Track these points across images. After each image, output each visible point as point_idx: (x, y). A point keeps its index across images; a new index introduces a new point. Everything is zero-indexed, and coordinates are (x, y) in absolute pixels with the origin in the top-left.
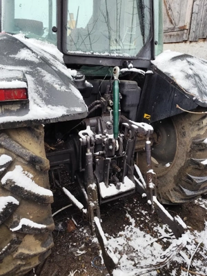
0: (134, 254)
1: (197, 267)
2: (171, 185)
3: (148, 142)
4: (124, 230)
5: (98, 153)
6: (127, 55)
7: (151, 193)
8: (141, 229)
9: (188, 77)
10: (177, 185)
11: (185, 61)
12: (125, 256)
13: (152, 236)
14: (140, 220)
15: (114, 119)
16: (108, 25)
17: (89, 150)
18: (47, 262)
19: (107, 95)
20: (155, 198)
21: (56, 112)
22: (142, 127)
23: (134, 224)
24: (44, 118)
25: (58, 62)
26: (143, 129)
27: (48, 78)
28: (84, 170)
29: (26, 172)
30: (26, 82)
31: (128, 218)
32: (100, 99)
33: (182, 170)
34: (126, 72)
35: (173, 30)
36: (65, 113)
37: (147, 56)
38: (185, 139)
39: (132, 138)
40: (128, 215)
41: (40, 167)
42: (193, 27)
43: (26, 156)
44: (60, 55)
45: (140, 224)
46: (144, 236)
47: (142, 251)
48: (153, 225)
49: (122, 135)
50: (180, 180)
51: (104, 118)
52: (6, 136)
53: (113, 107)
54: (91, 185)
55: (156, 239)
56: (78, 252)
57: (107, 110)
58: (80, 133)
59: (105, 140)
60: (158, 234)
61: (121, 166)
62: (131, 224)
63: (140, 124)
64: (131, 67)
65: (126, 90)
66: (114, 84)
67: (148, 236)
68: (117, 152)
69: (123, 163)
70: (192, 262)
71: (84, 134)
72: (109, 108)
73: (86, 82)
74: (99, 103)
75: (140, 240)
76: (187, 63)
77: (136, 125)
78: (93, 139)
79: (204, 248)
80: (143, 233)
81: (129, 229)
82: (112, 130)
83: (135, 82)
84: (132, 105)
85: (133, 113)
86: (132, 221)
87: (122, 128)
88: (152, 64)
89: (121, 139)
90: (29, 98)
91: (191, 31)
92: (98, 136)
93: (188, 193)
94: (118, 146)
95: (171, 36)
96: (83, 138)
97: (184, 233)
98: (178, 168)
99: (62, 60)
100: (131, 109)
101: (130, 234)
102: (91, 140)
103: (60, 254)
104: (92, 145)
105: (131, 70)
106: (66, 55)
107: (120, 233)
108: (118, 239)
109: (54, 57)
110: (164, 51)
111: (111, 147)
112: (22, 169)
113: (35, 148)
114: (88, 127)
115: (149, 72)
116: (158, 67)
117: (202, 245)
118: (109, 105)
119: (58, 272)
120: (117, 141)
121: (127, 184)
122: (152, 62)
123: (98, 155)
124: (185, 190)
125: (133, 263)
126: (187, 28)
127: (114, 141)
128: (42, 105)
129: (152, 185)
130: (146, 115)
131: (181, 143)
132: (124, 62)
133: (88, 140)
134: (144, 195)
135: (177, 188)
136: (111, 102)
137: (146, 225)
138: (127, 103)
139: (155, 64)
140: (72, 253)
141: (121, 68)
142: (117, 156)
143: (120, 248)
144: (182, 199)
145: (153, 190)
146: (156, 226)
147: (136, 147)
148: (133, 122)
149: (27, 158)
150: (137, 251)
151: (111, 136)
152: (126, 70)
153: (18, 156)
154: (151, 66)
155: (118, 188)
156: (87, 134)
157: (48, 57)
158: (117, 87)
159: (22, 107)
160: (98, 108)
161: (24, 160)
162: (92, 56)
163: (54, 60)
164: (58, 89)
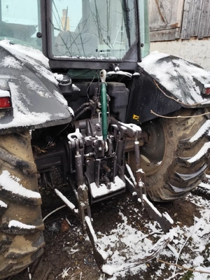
0: (125, 250)
1: (186, 260)
2: (162, 183)
3: (137, 143)
4: (116, 228)
5: (88, 155)
6: (113, 58)
7: (141, 191)
8: (133, 227)
9: (173, 78)
10: (166, 183)
11: (170, 63)
12: (117, 253)
13: (143, 232)
14: (132, 218)
15: (102, 121)
17: (78, 153)
18: (41, 261)
19: (96, 98)
20: (144, 197)
21: (40, 119)
22: (131, 128)
23: (126, 222)
24: (29, 125)
25: (43, 68)
26: (131, 130)
27: (32, 84)
28: (74, 171)
29: (13, 177)
30: (9, 91)
31: (121, 216)
32: (89, 102)
33: (170, 169)
34: (113, 75)
35: (165, 28)
36: (49, 119)
37: (134, 58)
38: (172, 139)
39: (122, 139)
40: (120, 213)
41: (27, 171)
42: (185, 25)
43: (13, 161)
44: (46, 61)
45: (132, 222)
46: (136, 233)
47: (134, 246)
48: (144, 222)
49: (111, 136)
50: (169, 178)
51: (93, 120)
53: (101, 109)
54: (81, 186)
55: (147, 235)
56: (72, 250)
57: (96, 113)
58: (69, 136)
59: (95, 141)
60: (150, 231)
61: (111, 166)
62: (123, 222)
63: (129, 125)
64: (118, 70)
65: (114, 92)
66: (101, 87)
67: (140, 233)
68: (106, 153)
69: (113, 163)
70: (180, 256)
71: (73, 137)
72: (98, 110)
73: (73, 85)
74: (88, 106)
75: (131, 237)
76: (172, 65)
77: (125, 126)
78: (81, 141)
79: (192, 242)
80: (134, 230)
81: (122, 227)
82: (101, 132)
83: (123, 84)
84: (121, 107)
85: (122, 115)
86: (125, 218)
87: (111, 130)
88: (138, 66)
89: (110, 140)
90: (13, 106)
91: (183, 29)
92: (87, 138)
93: (177, 190)
94: (107, 147)
95: (163, 34)
96: (72, 141)
97: (171, 228)
98: (167, 167)
99: (47, 64)
100: (119, 110)
101: (122, 231)
102: (79, 142)
103: (54, 253)
104: (81, 147)
105: (118, 73)
106: (51, 60)
107: (113, 231)
108: (110, 237)
110: (151, 53)
111: (100, 149)
112: (9, 174)
113: (22, 153)
114: (77, 130)
115: (136, 74)
116: (145, 70)
117: (191, 239)
118: (97, 107)
119: (53, 270)
120: (106, 143)
121: (118, 184)
122: (139, 64)
123: (89, 157)
124: (174, 187)
125: (124, 258)
126: (179, 26)
127: (103, 142)
128: (26, 112)
129: (141, 184)
130: (135, 116)
131: (169, 143)
132: (110, 65)
133: (77, 143)
134: (134, 193)
135: (167, 186)
136: (100, 104)
137: (138, 222)
138: (116, 105)
139: (142, 67)
140: (65, 251)
142: (107, 156)
143: (113, 245)
144: (172, 196)
145: (143, 189)
146: (148, 223)
148: (122, 123)
149: (14, 163)
150: (129, 247)
151: (101, 138)
152: (113, 72)
153: (5, 161)
154: (138, 69)
155: (109, 187)
156: (75, 137)
157: (32, 62)
158: (104, 90)
159: (6, 115)
160: (88, 110)
161: (11, 164)
162: (78, 61)
163: (38, 66)
164: (42, 95)
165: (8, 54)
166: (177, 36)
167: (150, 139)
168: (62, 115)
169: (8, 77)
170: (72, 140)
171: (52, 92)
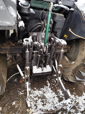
0: (45, 100)
1: (72, 112)
3: (62, 51)
4: (43, 88)
8: (52, 89)
10: (73, 74)
12: (40, 100)
13: (55, 93)
14: (52, 85)
17: (27, 50)
18: (6, 95)
19: (45, 20)
20: (60, 78)
22: (61, 41)
23: (49, 86)
26: (61, 43)
31: (47, 83)
32: (41, 22)
33: (77, 68)
38: (83, 52)
39: (55, 47)
40: (47, 81)
45: (52, 87)
46: (52, 93)
47: (49, 99)
48: (58, 88)
49: (49, 44)
50: (75, 72)
51: (41, 33)
54: (26, 67)
55: (57, 96)
56: (20, 93)
58: (24, 40)
59: (39, 45)
60: (59, 93)
61: (46, 60)
62: (47, 86)
63: (60, 40)
64: (60, 4)
65: (56, 19)
67: (54, 93)
68: (44, 53)
70: (70, 110)
72: (45, 28)
74: (40, 25)
75: (49, 94)
77: (58, 40)
79: (78, 105)
80: (52, 91)
81: (46, 88)
82: (44, 41)
83: (62, 15)
84: (59, 29)
86: (49, 84)
87: (50, 40)
88: (74, 4)
92: (36, 43)
93: (78, 79)
94: (45, 50)
97: (69, 98)
98: (76, 66)
100: (58, 31)
101: (46, 90)
102: (29, 44)
103: (13, 92)
105: (60, 6)
107: (41, 89)
108: (39, 91)
111: (41, 50)
116: (78, 7)
117: (78, 103)
118: (45, 26)
119: (9, 100)
120: (45, 47)
121: (48, 69)
124: (76, 77)
125: (43, 104)
127: (43, 47)
129: (59, 72)
130: (65, 35)
134: (55, 75)
135: (73, 75)
137: (55, 87)
140: (18, 93)
141: (54, 4)
142: (45, 55)
143: (39, 96)
144: (74, 81)
145: (60, 75)
148: (57, 38)
150: (47, 98)
151: (43, 44)
154: (74, 6)
155: (43, 70)
156: (28, 41)
160: (40, 27)
167: (71, 50)
170: (25, 42)
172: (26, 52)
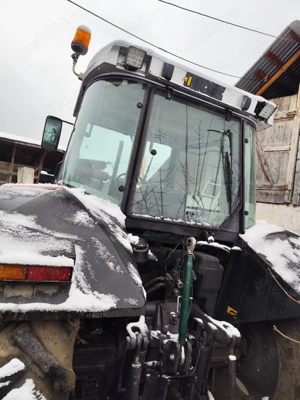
3: (233, 358)
5: (150, 363)
6: (207, 225)
9: (291, 265)
11: (286, 242)
15: (181, 309)
16: (186, 176)
17: (137, 359)
19: (176, 272)
21: (104, 303)
22: (223, 328)
24: (85, 311)
25: (118, 228)
26: (225, 333)
27: (102, 250)
28: (124, 389)
29: (38, 393)
30: (74, 259)
32: (164, 275)
34: (204, 246)
35: (270, 187)
37: (235, 227)
38: (292, 361)
39: (208, 345)
41: (61, 386)
42: (297, 189)
43: (46, 364)
44: (122, 218)
49: (191, 337)
51: (167, 304)
52: (27, 329)
53: (182, 291)
57: (173, 293)
58: (129, 327)
59: (166, 341)
63: (221, 324)
64: (212, 241)
65: (203, 268)
66: (186, 257)
69: (190, 388)
71: (134, 329)
72: (177, 291)
73: (150, 253)
74: (162, 281)
76: (290, 246)
77: (215, 324)
78: (146, 339)
82: (177, 327)
83: (217, 260)
84: (211, 291)
85: (211, 304)
87: (193, 326)
88: (240, 239)
89: (190, 345)
90: (73, 279)
91: (295, 192)
92: (155, 334)
94: (183, 356)
95: (267, 194)
99: (123, 223)
100: (207, 296)
102: (143, 341)
104: (142, 349)
105: (211, 244)
106: (129, 218)
109: (114, 220)
110: (257, 222)
111: (172, 357)
112: (33, 386)
114: (142, 318)
115: (236, 248)
116: (250, 245)
118: (176, 286)
120: (183, 348)
122: (241, 235)
123: (151, 367)
126: (290, 188)
127: (178, 346)
128: (86, 291)
130: (229, 309)
131: (285, 367)
132: (202, 233)
133: (139, 341)
136: (180, 282)
138: (203, 287)
139: (245, 240)
141: (198, 239)
142: (182, 373)
147: (214, 358)
148: (210, 318)
149: (46, 368)
151: (175, 337)
152: (205, 243)
153: (34, 363)
154: (240, 242)
156: (138, 330)
157: (107, 220)
158: (190, 264)
159: (59, 291)
160: (161, 287)
161: (41, 369)
162: (162, 222)
163: (113, 226)
164: (112, 268)
165: (82, 207)
166: (286, 199)
167: (250, 351)
168: (133, 302)
169: (76, 237)
170: (133, 335)
171: (126, 266)
172: (135, 369)
